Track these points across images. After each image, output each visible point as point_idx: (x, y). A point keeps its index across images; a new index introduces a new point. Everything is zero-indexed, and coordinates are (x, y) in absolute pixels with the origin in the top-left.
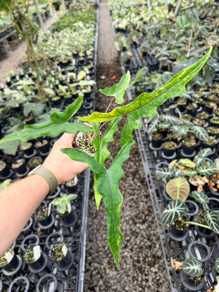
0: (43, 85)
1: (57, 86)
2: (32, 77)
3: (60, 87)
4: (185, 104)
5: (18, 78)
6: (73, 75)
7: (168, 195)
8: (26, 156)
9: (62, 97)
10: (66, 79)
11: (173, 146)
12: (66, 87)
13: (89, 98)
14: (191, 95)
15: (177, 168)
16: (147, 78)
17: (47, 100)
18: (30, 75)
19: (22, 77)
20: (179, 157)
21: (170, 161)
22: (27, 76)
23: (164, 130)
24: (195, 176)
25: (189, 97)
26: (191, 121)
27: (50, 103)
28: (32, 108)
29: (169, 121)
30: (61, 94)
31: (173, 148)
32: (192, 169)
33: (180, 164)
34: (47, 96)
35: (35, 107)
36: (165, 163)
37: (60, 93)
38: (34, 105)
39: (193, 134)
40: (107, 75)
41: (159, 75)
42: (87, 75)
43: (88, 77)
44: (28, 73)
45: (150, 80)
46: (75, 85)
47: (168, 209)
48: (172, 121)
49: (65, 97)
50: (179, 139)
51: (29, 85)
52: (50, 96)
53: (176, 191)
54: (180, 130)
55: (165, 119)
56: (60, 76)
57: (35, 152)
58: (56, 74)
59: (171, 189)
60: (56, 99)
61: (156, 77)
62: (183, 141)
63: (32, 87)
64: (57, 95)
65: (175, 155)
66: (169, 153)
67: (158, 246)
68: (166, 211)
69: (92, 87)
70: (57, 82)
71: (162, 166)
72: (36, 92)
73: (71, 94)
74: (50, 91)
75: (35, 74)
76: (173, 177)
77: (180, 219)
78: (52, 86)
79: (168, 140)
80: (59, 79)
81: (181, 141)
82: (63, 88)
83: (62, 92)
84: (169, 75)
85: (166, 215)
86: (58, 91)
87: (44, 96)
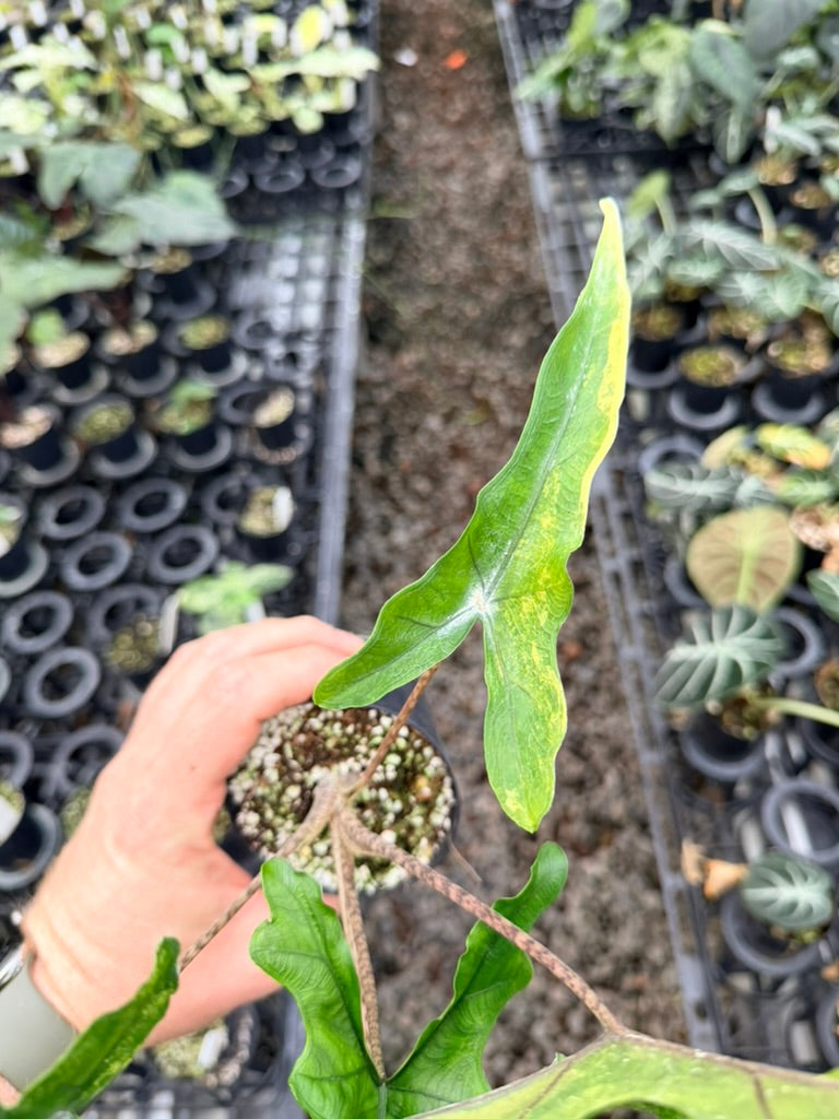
0: (135, 72)
1: (197, 82)
2: (86, 37)
3: (213, 80)
4: (786, 178)
5: (18, 36)
6: (273, 26)
7: (689, 583)
8: (64, 395)
9: (221, 131)
10: (240, 50)
11: (729, 368)
12: (239, 83)
13: (343, 142)
14: (818, 135)
15: (743, 465)
16: (619, 51)
17: (153, 143)
18: (75, 27)
19: (36, 34)
20: (750, 420)
21: (705, 438)
22: (61, 31)
23: (688, 296)
24: (817, 503)
25: (812, 146)
26: (815, 257)
27: (166, 158)
28: (84, 165)
29: (717, 253)
30: (217, 118)
31: (726, 380)
32: (812, 474)
33: (758, 449)
34: (153, 126)
35: (98, 160)
36: (682, 444)
37: (212, 111)
38: (88, 151)
39: (820, 319)
40: (426, 50)
41: (676, 36)
42: (336, 28)
43: (343, 39)
44: (65, 16)
45: (633, 57)
46: (277, 71)
47: (692, 642)
48: (732, 250)
49: (237, 131)
50: (756, 338)
51: (70, 72)
52: (168, 125)
53: (734, 570)
54: (767, 297)
55: (700, 244)
56: (213, 31)
57: (102, 379)
58: (196, 24)
59: (712, 557)
60: (191, 138)
61: (662, 45)
62: (773, 351)
63: (83, 80)
64: (197, 119)
65: (727, 412)
66: (705, 398)
67: (611, 779)
68: (680, 652)
69: (359, 87)
70: (200, 62)
71: (668, 457)
72: (101, 102)
73: (261, 117)
74: (166, 102)
75: (96, 24)
76: (726, 507)
77: (748, 689)
78: (174, 79)
79: (705, 343)
80: (206, 46)
81: (764, 347)
82: (224, 89)
83: (219, 106)
84: (726, 39)
85: (680, 672)
86: (204, 103)
87: (138, 127)
